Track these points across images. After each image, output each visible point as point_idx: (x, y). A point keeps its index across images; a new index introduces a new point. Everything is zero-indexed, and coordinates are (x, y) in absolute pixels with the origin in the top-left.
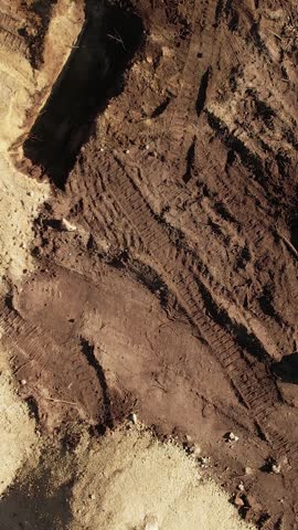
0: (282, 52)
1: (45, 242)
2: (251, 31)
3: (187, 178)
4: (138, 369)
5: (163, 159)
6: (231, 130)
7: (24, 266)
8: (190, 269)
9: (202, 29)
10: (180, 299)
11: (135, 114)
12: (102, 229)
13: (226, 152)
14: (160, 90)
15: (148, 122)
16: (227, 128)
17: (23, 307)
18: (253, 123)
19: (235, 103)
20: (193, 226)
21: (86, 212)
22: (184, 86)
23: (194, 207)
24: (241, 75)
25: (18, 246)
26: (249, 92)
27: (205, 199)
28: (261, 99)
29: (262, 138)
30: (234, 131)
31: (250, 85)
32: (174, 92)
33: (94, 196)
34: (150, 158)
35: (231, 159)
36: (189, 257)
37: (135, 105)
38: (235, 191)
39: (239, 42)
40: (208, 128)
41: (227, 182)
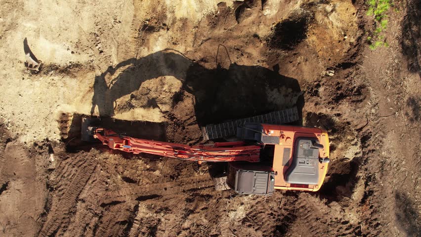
0: (189, 228)
1: (41, 148)
2: (190, 210)
3: (103, 205)
4: (8, 214)
5: (107, 190)
6: (136, 218)
7: (27, 141)
8: (62, 223)
9: (179, 185)
10: (46, 223)
11: (120, 169)
12: (60, 173)
13: (126, 219)
14: (139, 176)
15: (119, 177)
16: (136, 216)
17: (9, 148)
18: (145, 228)
19: (151, 215)
20: (82, 217)
21: (64, 162)
22: (146, 187)
23: (91, 215)
24: (165, 213)
25: (34, 135)
26: (159, 220)
27: (97, 219)
28: (159, 227)
29: (140, 235)
30: (137, 220)
31: (163, 220)
32: (140, 184)
33: (73, 163)
34: (104, 183)
35: (123, 223)
36: (67, 220)
37: (125, 167)
38: (108, 231)
39: (183, 206)
40: (133, 206)
41: (110, 226)
